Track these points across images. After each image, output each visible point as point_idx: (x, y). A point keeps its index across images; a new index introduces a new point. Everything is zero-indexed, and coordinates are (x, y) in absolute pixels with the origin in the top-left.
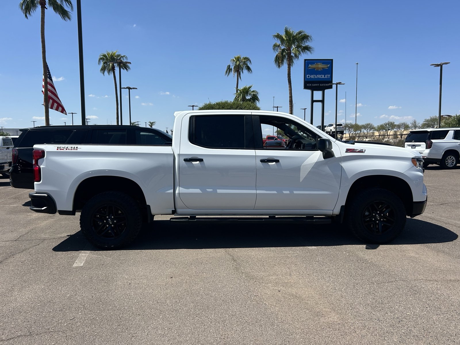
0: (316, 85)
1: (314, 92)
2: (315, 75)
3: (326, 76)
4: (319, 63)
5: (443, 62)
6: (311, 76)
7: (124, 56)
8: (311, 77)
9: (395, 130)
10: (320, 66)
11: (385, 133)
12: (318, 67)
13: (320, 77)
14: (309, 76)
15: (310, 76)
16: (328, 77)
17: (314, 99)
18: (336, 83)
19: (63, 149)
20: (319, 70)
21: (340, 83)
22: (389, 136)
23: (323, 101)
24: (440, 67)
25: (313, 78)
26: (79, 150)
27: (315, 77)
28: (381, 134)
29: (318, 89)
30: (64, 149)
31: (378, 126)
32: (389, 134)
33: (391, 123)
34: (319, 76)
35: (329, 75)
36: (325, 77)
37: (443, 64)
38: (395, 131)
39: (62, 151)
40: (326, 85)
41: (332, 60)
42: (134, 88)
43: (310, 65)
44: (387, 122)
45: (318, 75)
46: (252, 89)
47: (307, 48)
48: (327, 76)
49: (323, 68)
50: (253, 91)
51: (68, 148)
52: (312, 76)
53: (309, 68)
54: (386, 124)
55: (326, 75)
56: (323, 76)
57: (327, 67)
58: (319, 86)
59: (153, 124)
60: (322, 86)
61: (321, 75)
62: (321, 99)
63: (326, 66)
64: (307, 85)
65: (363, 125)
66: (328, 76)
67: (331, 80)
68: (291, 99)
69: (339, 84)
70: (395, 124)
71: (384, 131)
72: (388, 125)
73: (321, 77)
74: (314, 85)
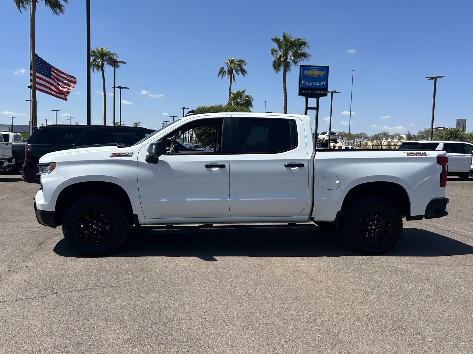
0: (311, 91)
1: (309, 99)
2: (310, 82)
3: (321, 84)
4: (315, 70)
5: (437, 76)
6: (306, 82)
7: (114, 53)
8: (306, 84)
9: (389, 140)
10: (316, 72)
11: (379, 143)
12: (314, 74)
13: (315, 84)
14: (304, 83)
15: (305, 83)
16: (323, 84)
17: (308, 106)
18: (331, 91)
20: (315, 77)
21: (335, 92)
22: (382, 147)
23: (317, 109)
24: (434, 80)
25: (308, 84)
27: (310, 84)
28: (375, 144)
29: (312, 96)
31: (372, 136)
32: (382, 145)
33: (385, 133)
34: (314, 83)
35: (324, 83)
36: (320, 84)
38: (389, 142)
40: (321, 92)
41: (328, 67)
42: (125, 88)
43: (305, 72)
44: (381, 132)
45: (313, 82)
46: (246, 94)
47: (304, 55)
48: (322, 84)
49: (318, 75)
50: (247, 97)
52: (307, 83)
53: (304, 74)
54: (380, 134)
55: (321, 82)
56: (318, 83)
57: (323, 74)
58: (314, 94)
59: (138, 125)
60: (317, 94)
61: (316, 82)
62: (315, 107)
63: (322, 73)
64: (302, 91)
65: (356, 135)
66: (323, 83)
67: (326, 88)
68: (285, 105)
69: (334, 92)
70: (389, 134)
71: (378, 141)
72: (382, 135)
73: (316, 84)
74: (309, 92)
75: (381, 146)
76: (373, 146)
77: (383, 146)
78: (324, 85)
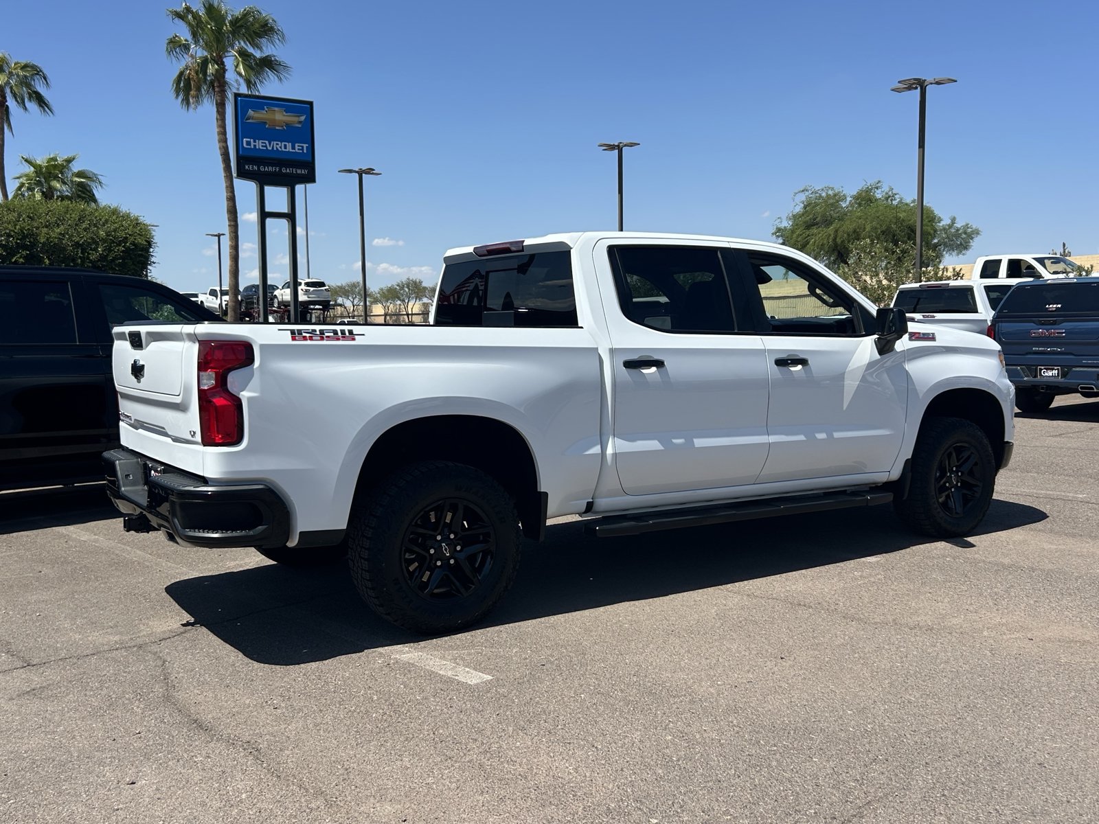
0: (270, 168)
1: (267, 189)
2: (267, 142)
3: (297, 147)
4: (276, 109)
5: (625, 142)
6: (255, 142)
8: (255, 146)
9: (425, 300)
10: (280, 116)
11: (400, 309)
12: (275, 120)
13: (281, 147)
14: (248, 143)
15: (252, 143)
16: (302, 149)
17: (267, 210)
18: (357, 170)
19: (311, 339)
20: (277, 128)
21: (369, 171)
22: (410, 317)
23: (291, 217)
24: (617, 151)
25: (261, 148)
26: (359, 341)
27: (266, 146)
28: (390, 312)
29: (277, 181)
30: (314, 338)
31: (382, 289)
32: (410, 312)
33: (415, 283)
34: (278, 146)
35: (305, 146)
36: (293, 148)
37: (625, 145)
38: (424, 304)
39: (309, 342)
40: (299, 171)
41: (311, 104)
43: (250, 112)
44: (404, 280)
45: (275, 143)
46: (76, 167)
47: (268, 63)
48: (300, 148)
49: (287, 125)
50: (80, 174)
51: (327, 334)
52: (259, 144)
53: (248, 119)
54: (403, 286)
55: (296, 145)
56: (289, 146)
57: (300, 122)
58: (280, 174)
60: (286, 175)
61: (283, 143)
62: (286, 211)
63: (296, 119)
64: (247, 167)
65: (341, 288)
66: (303, 147)
67: (310, 159)
68: (231, 204)
69: (366, 173)
70: (424, 284)
71: (399, 302)
72: (408, 287)
73: (283, 150)
74: (266, 169)
75: (408, 315)
76: (386, 315)
77: (412, 314)
78: (305, 151)
